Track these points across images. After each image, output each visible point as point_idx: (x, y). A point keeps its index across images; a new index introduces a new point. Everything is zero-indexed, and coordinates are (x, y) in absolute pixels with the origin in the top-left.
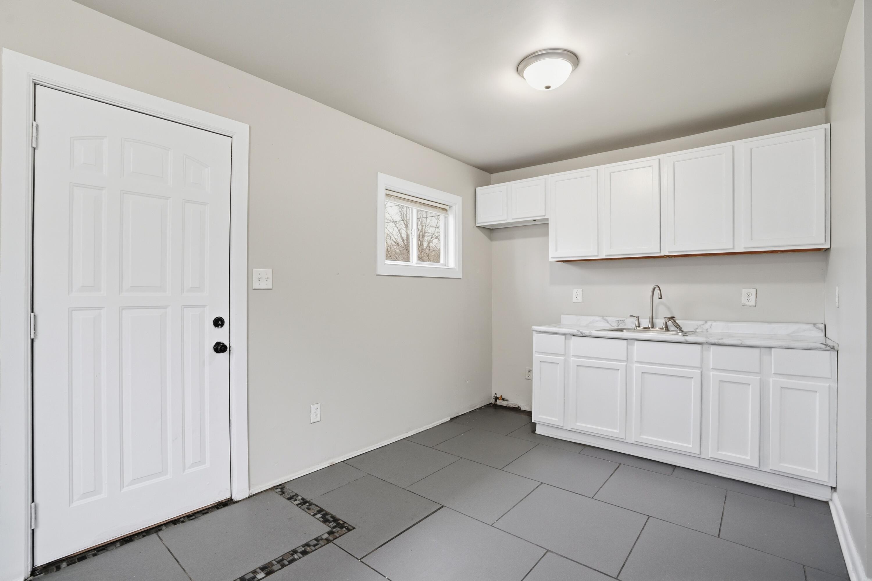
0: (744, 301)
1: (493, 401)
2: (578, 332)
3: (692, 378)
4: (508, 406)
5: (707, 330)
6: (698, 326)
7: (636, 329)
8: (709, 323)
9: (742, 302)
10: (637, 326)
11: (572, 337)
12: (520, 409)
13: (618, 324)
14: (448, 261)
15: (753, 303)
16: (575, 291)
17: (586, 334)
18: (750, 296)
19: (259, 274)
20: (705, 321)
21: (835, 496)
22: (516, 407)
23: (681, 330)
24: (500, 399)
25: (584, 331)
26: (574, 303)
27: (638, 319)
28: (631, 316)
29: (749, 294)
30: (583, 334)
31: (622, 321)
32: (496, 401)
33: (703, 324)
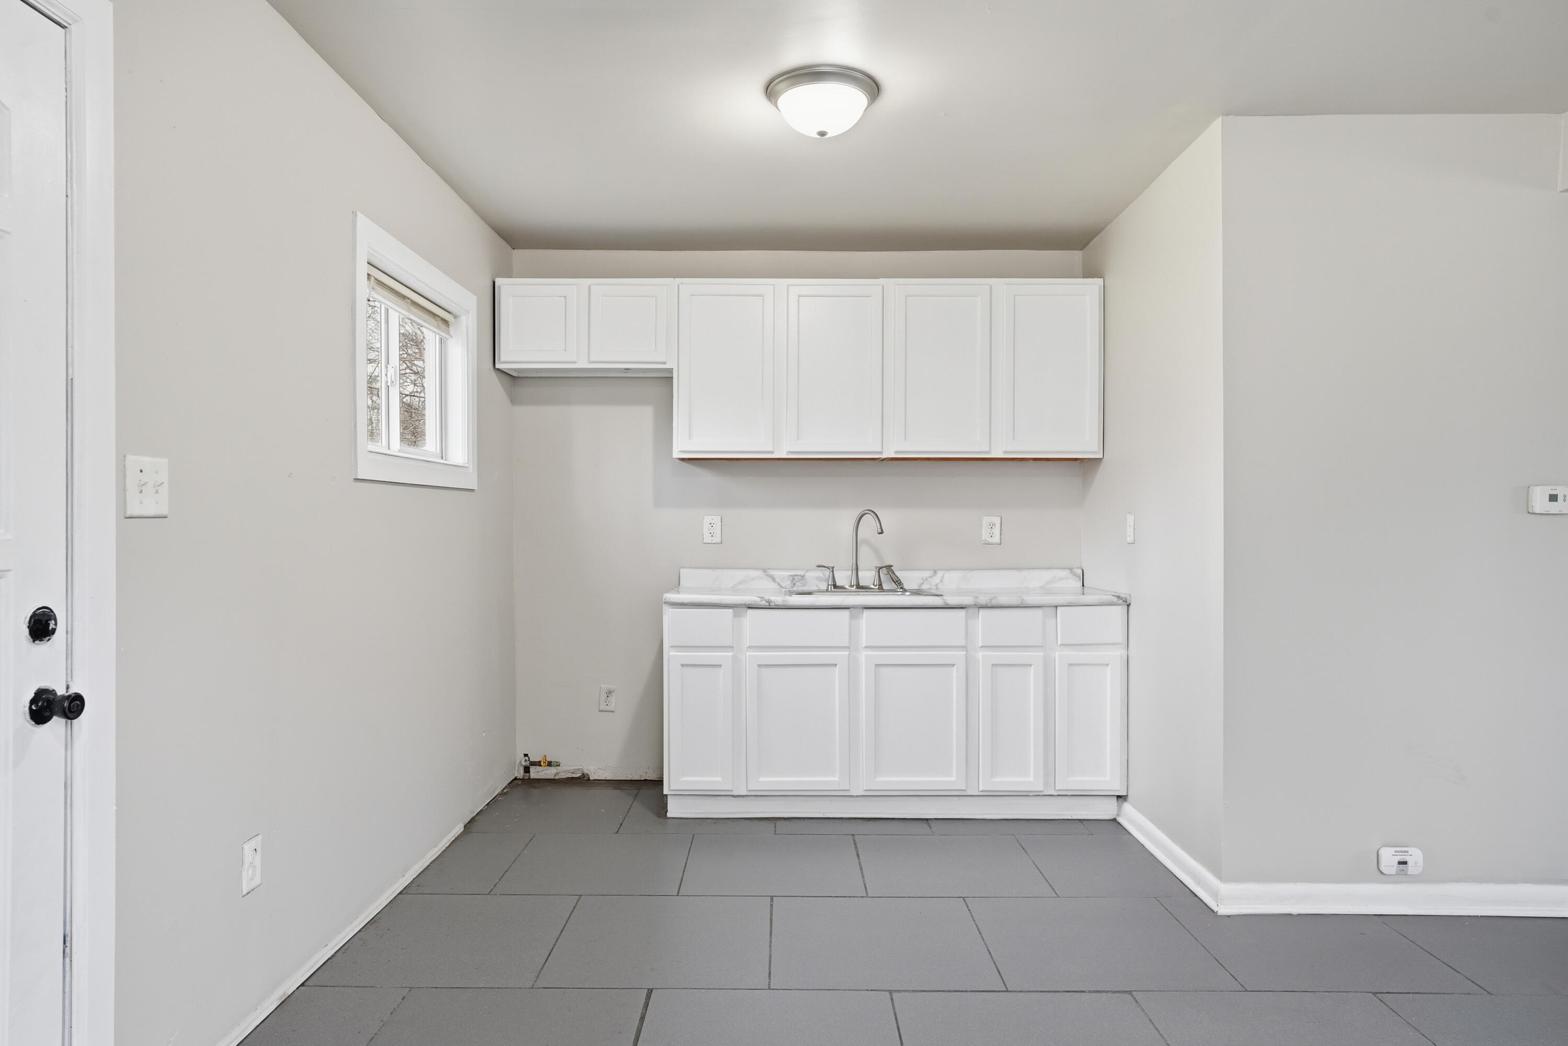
0: (985, 536)
1: (520, 774)
2: (761, 601)
3: (953, 665)
4: (557, 778)
5: (936, 585)
6: (923, 580)
7: (830, 590)
8: (940, 574)
9: (983, 538)
10: (831, 585)
11: (747, 611)
12: (589, 779)
13: (792, 583)
14: (446, 447)
15: (996, 539)
16: (707, 519)
17: (777, 603)
18: (993, 527)
19: (141, 471)
20: (933, 572)
21: (1127, 807)
22: (578, 775)
23: (902, 588)
24: (542, 763)
25: (772, 598)
26: (705, 543)
27: (833, 571)
28: (819, 566)
29: (992, 526)
30: (772, 604)
31: (800, 576)
32: (527, 770)
33: (931, 577)
